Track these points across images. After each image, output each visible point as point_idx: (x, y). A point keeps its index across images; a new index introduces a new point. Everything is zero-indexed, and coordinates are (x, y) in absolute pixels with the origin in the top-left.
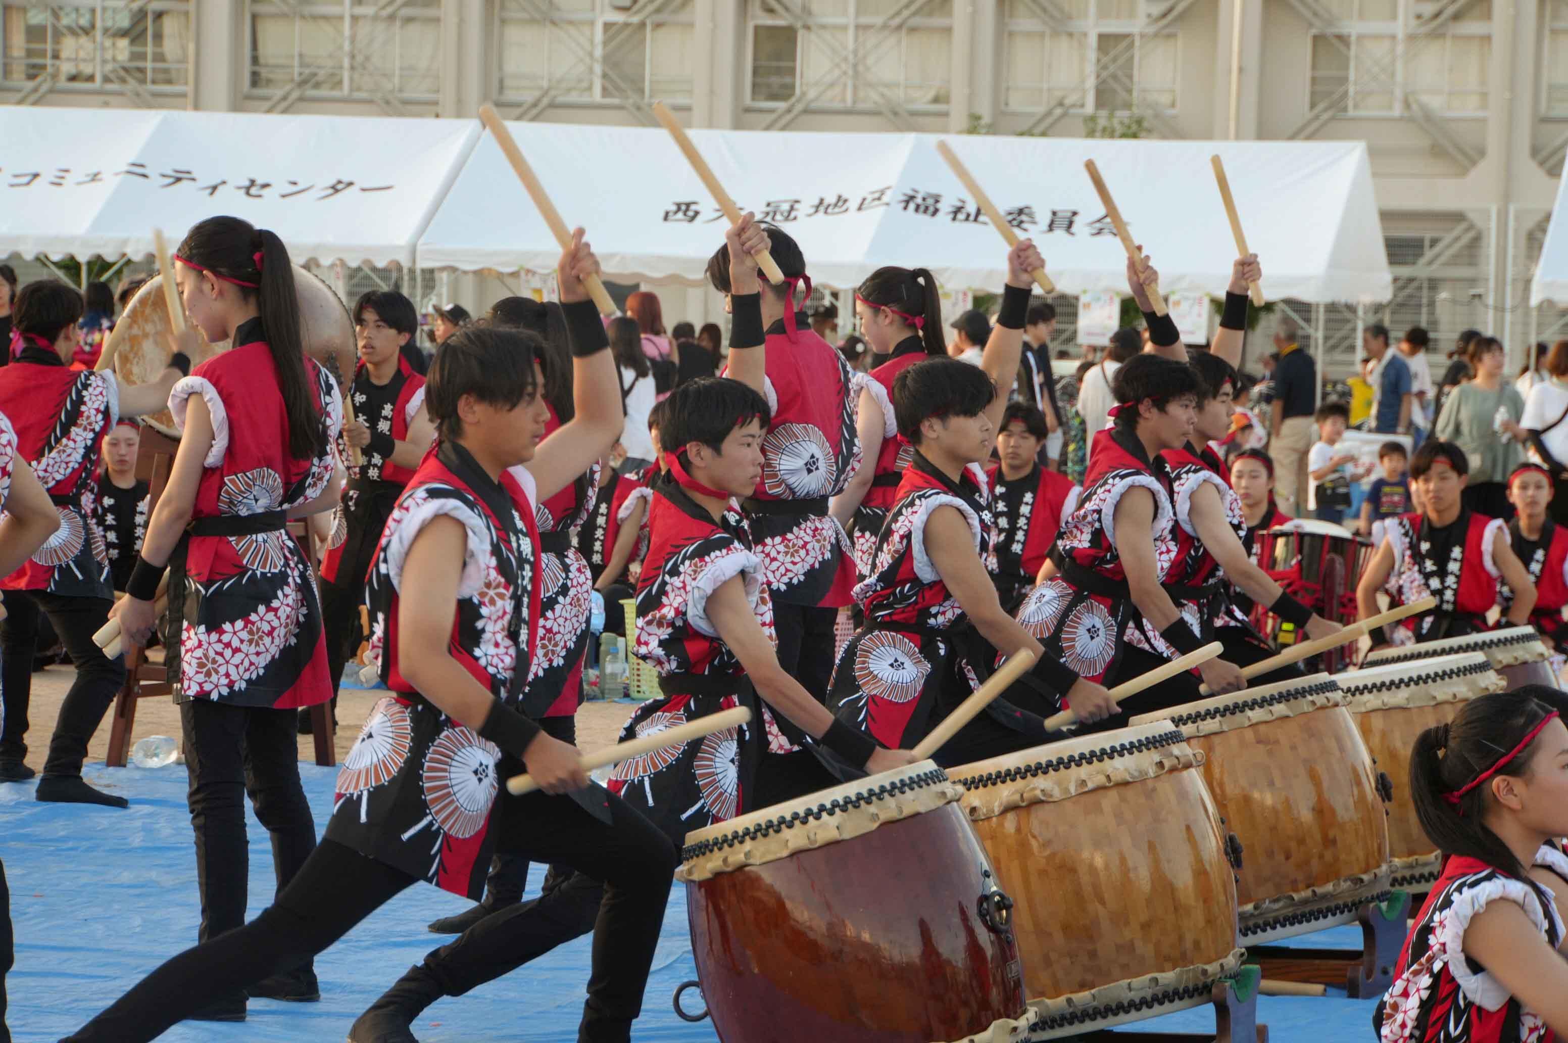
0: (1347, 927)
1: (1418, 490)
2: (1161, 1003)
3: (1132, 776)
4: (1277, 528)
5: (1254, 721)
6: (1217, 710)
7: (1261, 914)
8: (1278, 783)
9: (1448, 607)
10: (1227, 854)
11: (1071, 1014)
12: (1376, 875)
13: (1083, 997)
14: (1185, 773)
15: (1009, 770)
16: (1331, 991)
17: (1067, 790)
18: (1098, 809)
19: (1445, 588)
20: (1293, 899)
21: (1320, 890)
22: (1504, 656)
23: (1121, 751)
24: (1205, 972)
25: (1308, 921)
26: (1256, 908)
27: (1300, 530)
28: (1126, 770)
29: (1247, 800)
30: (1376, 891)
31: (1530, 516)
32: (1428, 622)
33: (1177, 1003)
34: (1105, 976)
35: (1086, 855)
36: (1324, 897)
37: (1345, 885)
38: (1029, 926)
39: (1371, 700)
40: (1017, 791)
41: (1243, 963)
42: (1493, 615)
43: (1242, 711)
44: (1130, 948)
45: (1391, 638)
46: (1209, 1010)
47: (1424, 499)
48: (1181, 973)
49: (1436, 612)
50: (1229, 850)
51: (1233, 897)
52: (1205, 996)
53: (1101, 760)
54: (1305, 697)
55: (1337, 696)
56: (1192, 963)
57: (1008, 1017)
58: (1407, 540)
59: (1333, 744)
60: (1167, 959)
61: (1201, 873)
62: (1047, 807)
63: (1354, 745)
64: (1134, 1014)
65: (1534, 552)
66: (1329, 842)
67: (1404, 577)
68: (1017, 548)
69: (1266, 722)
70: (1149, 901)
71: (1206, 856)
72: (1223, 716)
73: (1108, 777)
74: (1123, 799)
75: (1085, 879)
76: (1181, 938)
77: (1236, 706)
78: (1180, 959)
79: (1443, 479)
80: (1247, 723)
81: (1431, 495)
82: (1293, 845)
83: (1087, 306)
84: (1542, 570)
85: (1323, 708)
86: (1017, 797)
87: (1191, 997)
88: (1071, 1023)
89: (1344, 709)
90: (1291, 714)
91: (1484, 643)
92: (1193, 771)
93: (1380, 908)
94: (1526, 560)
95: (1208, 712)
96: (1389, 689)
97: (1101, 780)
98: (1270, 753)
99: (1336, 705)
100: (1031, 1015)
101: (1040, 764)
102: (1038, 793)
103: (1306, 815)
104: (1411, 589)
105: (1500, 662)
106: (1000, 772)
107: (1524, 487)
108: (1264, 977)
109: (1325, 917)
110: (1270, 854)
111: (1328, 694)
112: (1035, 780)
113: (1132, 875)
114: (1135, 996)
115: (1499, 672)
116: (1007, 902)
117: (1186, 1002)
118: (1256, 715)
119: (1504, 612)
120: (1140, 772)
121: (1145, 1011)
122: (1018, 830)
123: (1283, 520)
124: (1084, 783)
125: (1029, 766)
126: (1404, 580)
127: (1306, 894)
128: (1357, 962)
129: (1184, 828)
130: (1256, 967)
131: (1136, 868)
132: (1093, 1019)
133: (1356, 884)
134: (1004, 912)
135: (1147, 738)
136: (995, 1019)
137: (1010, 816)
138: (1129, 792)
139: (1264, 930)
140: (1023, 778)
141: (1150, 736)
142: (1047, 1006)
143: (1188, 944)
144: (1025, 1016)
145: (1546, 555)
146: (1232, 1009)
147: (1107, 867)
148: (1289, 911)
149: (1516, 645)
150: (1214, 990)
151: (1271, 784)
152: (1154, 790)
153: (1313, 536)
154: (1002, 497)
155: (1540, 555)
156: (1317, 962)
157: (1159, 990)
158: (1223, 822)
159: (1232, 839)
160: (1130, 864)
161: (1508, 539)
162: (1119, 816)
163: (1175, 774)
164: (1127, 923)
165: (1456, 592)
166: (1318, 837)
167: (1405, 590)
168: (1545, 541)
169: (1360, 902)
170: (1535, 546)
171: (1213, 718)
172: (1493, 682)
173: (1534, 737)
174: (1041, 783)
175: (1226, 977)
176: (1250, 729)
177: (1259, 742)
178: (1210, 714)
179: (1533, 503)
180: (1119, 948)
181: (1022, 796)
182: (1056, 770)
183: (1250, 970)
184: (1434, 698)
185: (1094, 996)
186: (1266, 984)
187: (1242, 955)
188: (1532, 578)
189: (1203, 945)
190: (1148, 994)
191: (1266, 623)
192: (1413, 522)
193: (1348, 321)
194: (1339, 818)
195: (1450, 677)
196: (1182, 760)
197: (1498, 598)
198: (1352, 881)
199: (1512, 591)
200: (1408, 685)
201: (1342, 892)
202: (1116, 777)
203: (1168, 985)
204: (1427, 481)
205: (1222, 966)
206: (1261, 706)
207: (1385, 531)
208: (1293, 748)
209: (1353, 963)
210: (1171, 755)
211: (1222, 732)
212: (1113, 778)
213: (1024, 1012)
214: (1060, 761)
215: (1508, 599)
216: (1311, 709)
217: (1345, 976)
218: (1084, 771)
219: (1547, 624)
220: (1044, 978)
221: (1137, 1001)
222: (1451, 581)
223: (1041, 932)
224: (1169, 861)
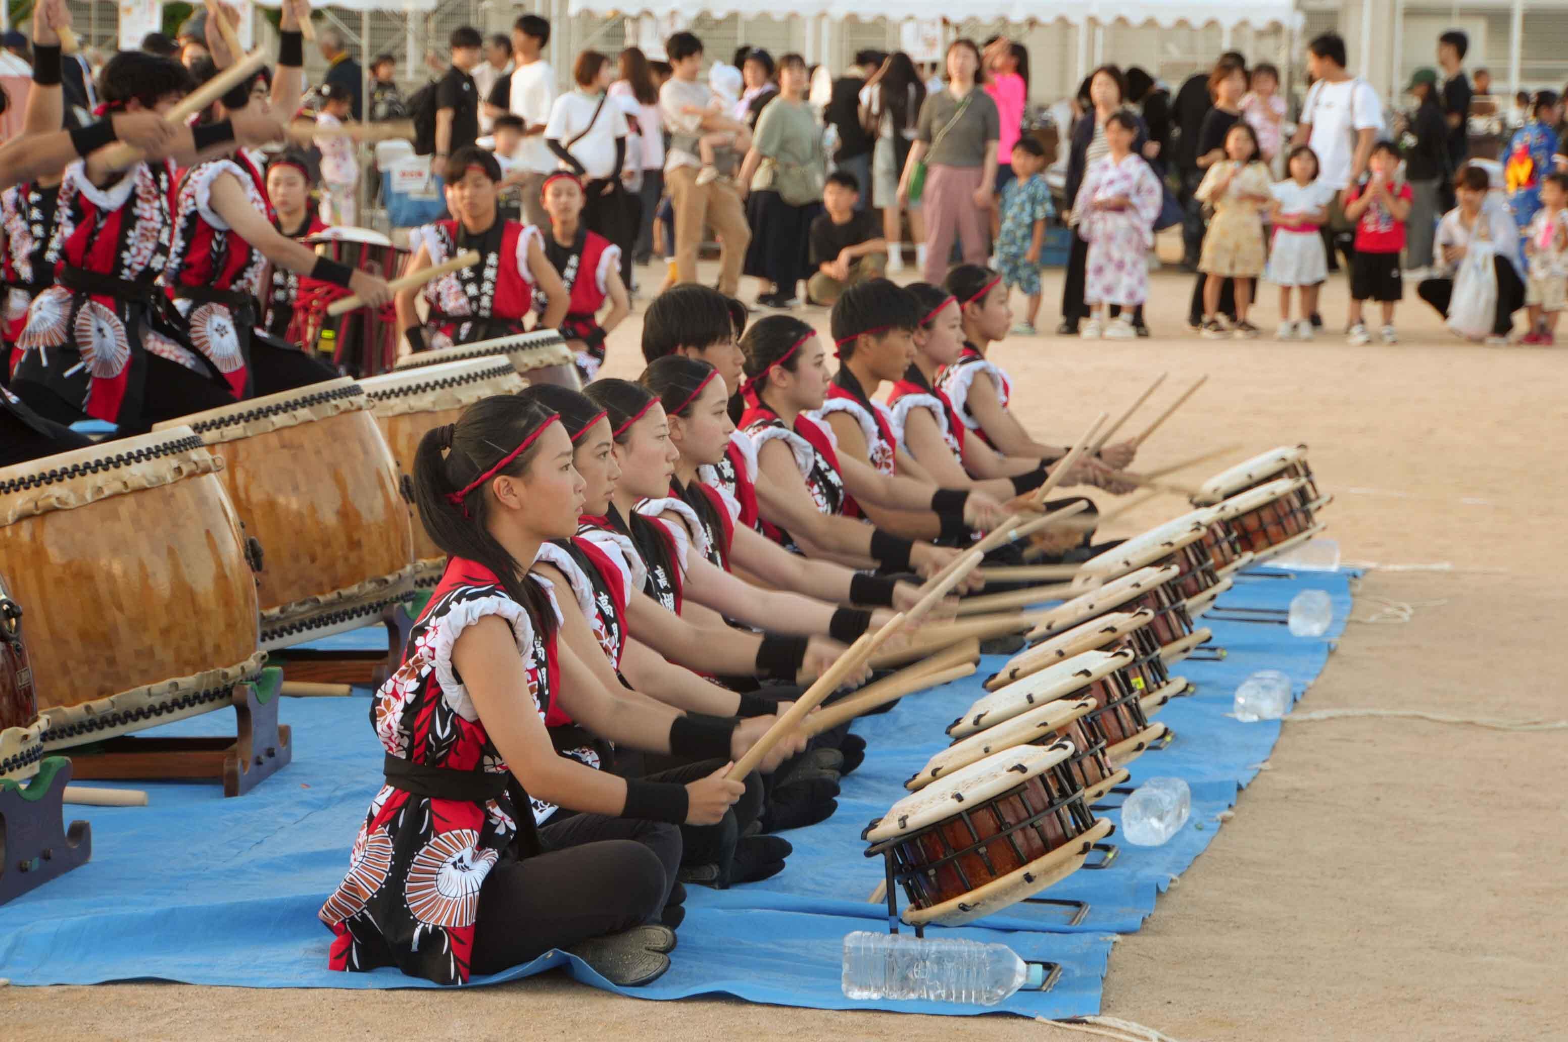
0: (371, 629)
1: (454, 196)
2: (181, 707)
3: (150, 482)
4: (315, 235)
5: (278, 426)
6: (241, 416)
7: (287, 618)
8: (303, 489)
9: (484, 313)
10: (247, 557)
11: (90, 721)
12: (400, 576)
13: (101, 704)
14: (204, 478)
15: (22, 479)
16: (356, 690)
17: (83, 497)
18: (116, 516)
19: (482, 294)
20: (318, 601)
21: (345, 592)
22: (529, 359)
23: (138, 457)
24: (225, 675)
25: (334, 622)
26: (282, 611)
27: (338, 238)
28: (144, 476)
29: (271, 505)
30: (400, 591)
31: (564, 223)
32: (465, 328)
33: (198, 707)
34: (124, 682)
35: (103, 562)
36: (350, 598)
37: (370, 587)
38: (45, 634)
39: (398, 404)
40: (31, 500)
41: (264, 665)
42: (530, 319)
43: (266, 416)
44: (150, 653)
45: (430, 344)
46: (231, 712)
47: (460, 206)
48: (202, 676)
49: (474, 317)
50: (250, 553)
51: (253, 601)
52: (226, 699)
53: (117, 466)
54: (328, 401)
55: (361, 400)
56: (213, 667)
57: (19, 725)
58: (444, 247)
59: (357, 448)
60: (187, 663)
61: (222, 578)
62: (62, 514)
63: (379, 449)
64: (154, 719)
65: (567, 258)
66: (354, 545)
67: (442, 283)
68: (51, 256)
69: (290, 427)
70: (168, 607)
71: (226, 561)
72: (247, 421)
73: (125, 484)
74: (140, 505)
75: (103, 588)
76: (201, 644)
77: (260, 411)
78: (200, 663)
79: (477, 186)
80: (271, 429)
81: (466, 201)
82: (318, 549)
83: (128, 10)
84: (576, 276)
85: (347, 411)
86: (31, 505)
87: (212, 700)
88: (90, 730)
89: (367, 412)
90: (315, 419)
91: (511, 347)
92: (212, 476)
93: (404, 609)
94: (560, 266)
95: (232, 418)
96: (415, 392)
97: (117, 486)
98: (295, 458)
99: (360, 409)
100: (42, 723)
101: (54, 471)
102: (53, 501)
103: (329, 517)
104: (448, 295)
105: (526, 365)
106: (13, 481)
107: (557, 195)
108: (287, 678)
109: (351, 618)
110: (296, 558)
111: (352, 398)
112: (50, 487)
113: (151, 581)
114: (156, 701)
115: (522, 375)
116: (15, 610)
117: (207, 705)
118: (280, 420)
119: (540, 317)
120: (158, 478)
121: (165, 716)
122: (33, 537)
123: (321, 227)
124: (100, 489)
125: (44, 474)
126: (442, 287)
127: (331, 596)
128: (383, 661)
129: (203, 532)
130: (277, 669)
131: (154, 574)
132: (113, 725)
133: (380, 585)
134: (14, 621)
135: (165, 444)
136: (4, 728)
137: (26, 525)
138: (147, 498)
139: (290, 633)
140: (37, 486)
141: (168, 442)
142: (65, 714)
143: (209, 648)
144: (36, 724)
145: (580, 262)
146: (252, 712)
147: (125, 574)
148: (315, 613)
149: (541, 349)
150: (235, 693)
151: (296, 488)
152: (172, 495)
153: (352, 244)
154: (38, 204)
155: (573, 261)
156: (343, 663)
157: (179, 695)
158: (243, 526)
159: (252, 543)
160: (149, 570)
161: (542, 245)
162: (136, 521)
163: (193, 479)
164: (145, 629)
165: (493, 299)
166: (343, 539)
167: (443, 296)
168: (578, 248)
169: (385, 603)
170: (568, 252)
171: (237, 423)
172: (514, 384)
173: (535, 438)
174: (56, 491)
175: (247, 680)
176: (274, 434)
177: (283, 447)
178: (234, 420)
179: (566, 209)
180: (138, 654)
181: (36, 504)
182: (71, 477)
183: (272, 673)
184: (459, 401)
185: (113, 702)
186: (289, 686)
187: (263, 657)
188: (566, 284)
189: (224, 648)
190: (169, 699)
191: (306, 332)
192: (449, 229)
193: (397, 30)
194: (364, 522)
195: (475, 380)
196: (201, 465)
197: (533, 303)
198: (377, 582)
199: (547, 296)
200: (433, 388)
201: (367, 594)
202: (133, 483)
203: (189, 689)
204: (462, 188)
205: (243, 669)
206: (285, 411)
207: (422, 238)
208: (318, 452)
209: (378, 662)
210: (189, 460)
211: (247, 438)
212: (130, 485)
213: (36, 719)
214: (76, 468)
215: (543, 305)
216: (334, 413)
217: (369, 676)
218: (101, 478)
219: (580, 328)
220: (62, 686)
221: (157, 706)
222: (487, 287)
223: (58, 640)
224: (188, 566)
